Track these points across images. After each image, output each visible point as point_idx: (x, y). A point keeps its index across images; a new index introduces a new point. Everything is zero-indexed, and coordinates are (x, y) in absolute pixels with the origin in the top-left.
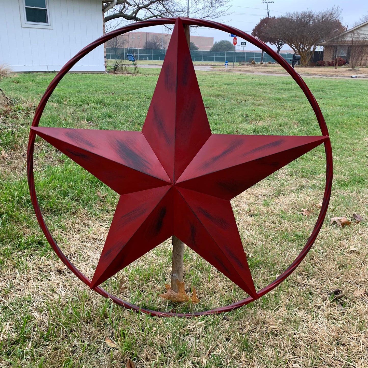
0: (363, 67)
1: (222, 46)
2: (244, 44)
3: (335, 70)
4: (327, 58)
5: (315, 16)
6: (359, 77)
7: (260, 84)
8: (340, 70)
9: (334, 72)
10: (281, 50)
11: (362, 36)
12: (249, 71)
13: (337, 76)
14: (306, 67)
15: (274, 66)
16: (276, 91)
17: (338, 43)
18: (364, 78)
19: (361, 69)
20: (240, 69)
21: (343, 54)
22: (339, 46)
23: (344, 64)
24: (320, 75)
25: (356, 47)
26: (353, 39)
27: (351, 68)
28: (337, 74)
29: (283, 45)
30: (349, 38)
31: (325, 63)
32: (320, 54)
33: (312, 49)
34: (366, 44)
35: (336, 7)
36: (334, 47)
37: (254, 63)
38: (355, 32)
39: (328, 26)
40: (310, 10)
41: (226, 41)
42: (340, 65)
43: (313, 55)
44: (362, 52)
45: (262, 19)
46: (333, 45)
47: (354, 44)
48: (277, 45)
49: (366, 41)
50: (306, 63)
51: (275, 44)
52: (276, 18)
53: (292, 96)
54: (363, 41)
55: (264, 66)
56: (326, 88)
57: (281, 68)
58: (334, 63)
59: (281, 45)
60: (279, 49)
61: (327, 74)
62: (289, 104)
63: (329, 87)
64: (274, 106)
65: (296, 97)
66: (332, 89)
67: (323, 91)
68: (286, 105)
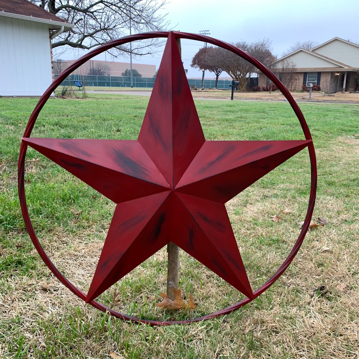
0: (293, 92)
3: (270, 94)
4: (262, 84)
5: (248, 46)
7: (207, 107)
8: (274, 94)
9: (268, 96)
10: (219, 77)
11: (291, 64)
13: (272, 100)
14: (243, 92)
15: (215, 92)
16: (223, 113)
24: (257, 99)
25: (286, 74)
26: (283, 67)
28: (272, 98)
29: (221, 72)
30: (279, 66)
31: (260, 89)
32: (255, 80)
33: (247, 76)
34: (295, 71)
35: (266, 38)
37: (196, 89)
38: (285, 61)
39: (260, 55)
40: (243, 41)
42: (274, 90)
43: (249, 81)
44: (291, 78)
45: (201, 48)
47: (284, 72)
48: (215, 72)
49: (294, 68)
50: (244, 88)
51: (213, 71)
53: (238, 117)
54: (292, 69)
55: (205, 92)
56: (267, 110)
57: (221, 93)
58: (269, 88)
59: (219, 72)
60: (217, 76)
61: (263, 98)
62: (237, 124)
63: (269, 109)
64: (224, 126)
65: (241, 118)
66: (272, 111)
67: (264, 112)
68: (235, 125)
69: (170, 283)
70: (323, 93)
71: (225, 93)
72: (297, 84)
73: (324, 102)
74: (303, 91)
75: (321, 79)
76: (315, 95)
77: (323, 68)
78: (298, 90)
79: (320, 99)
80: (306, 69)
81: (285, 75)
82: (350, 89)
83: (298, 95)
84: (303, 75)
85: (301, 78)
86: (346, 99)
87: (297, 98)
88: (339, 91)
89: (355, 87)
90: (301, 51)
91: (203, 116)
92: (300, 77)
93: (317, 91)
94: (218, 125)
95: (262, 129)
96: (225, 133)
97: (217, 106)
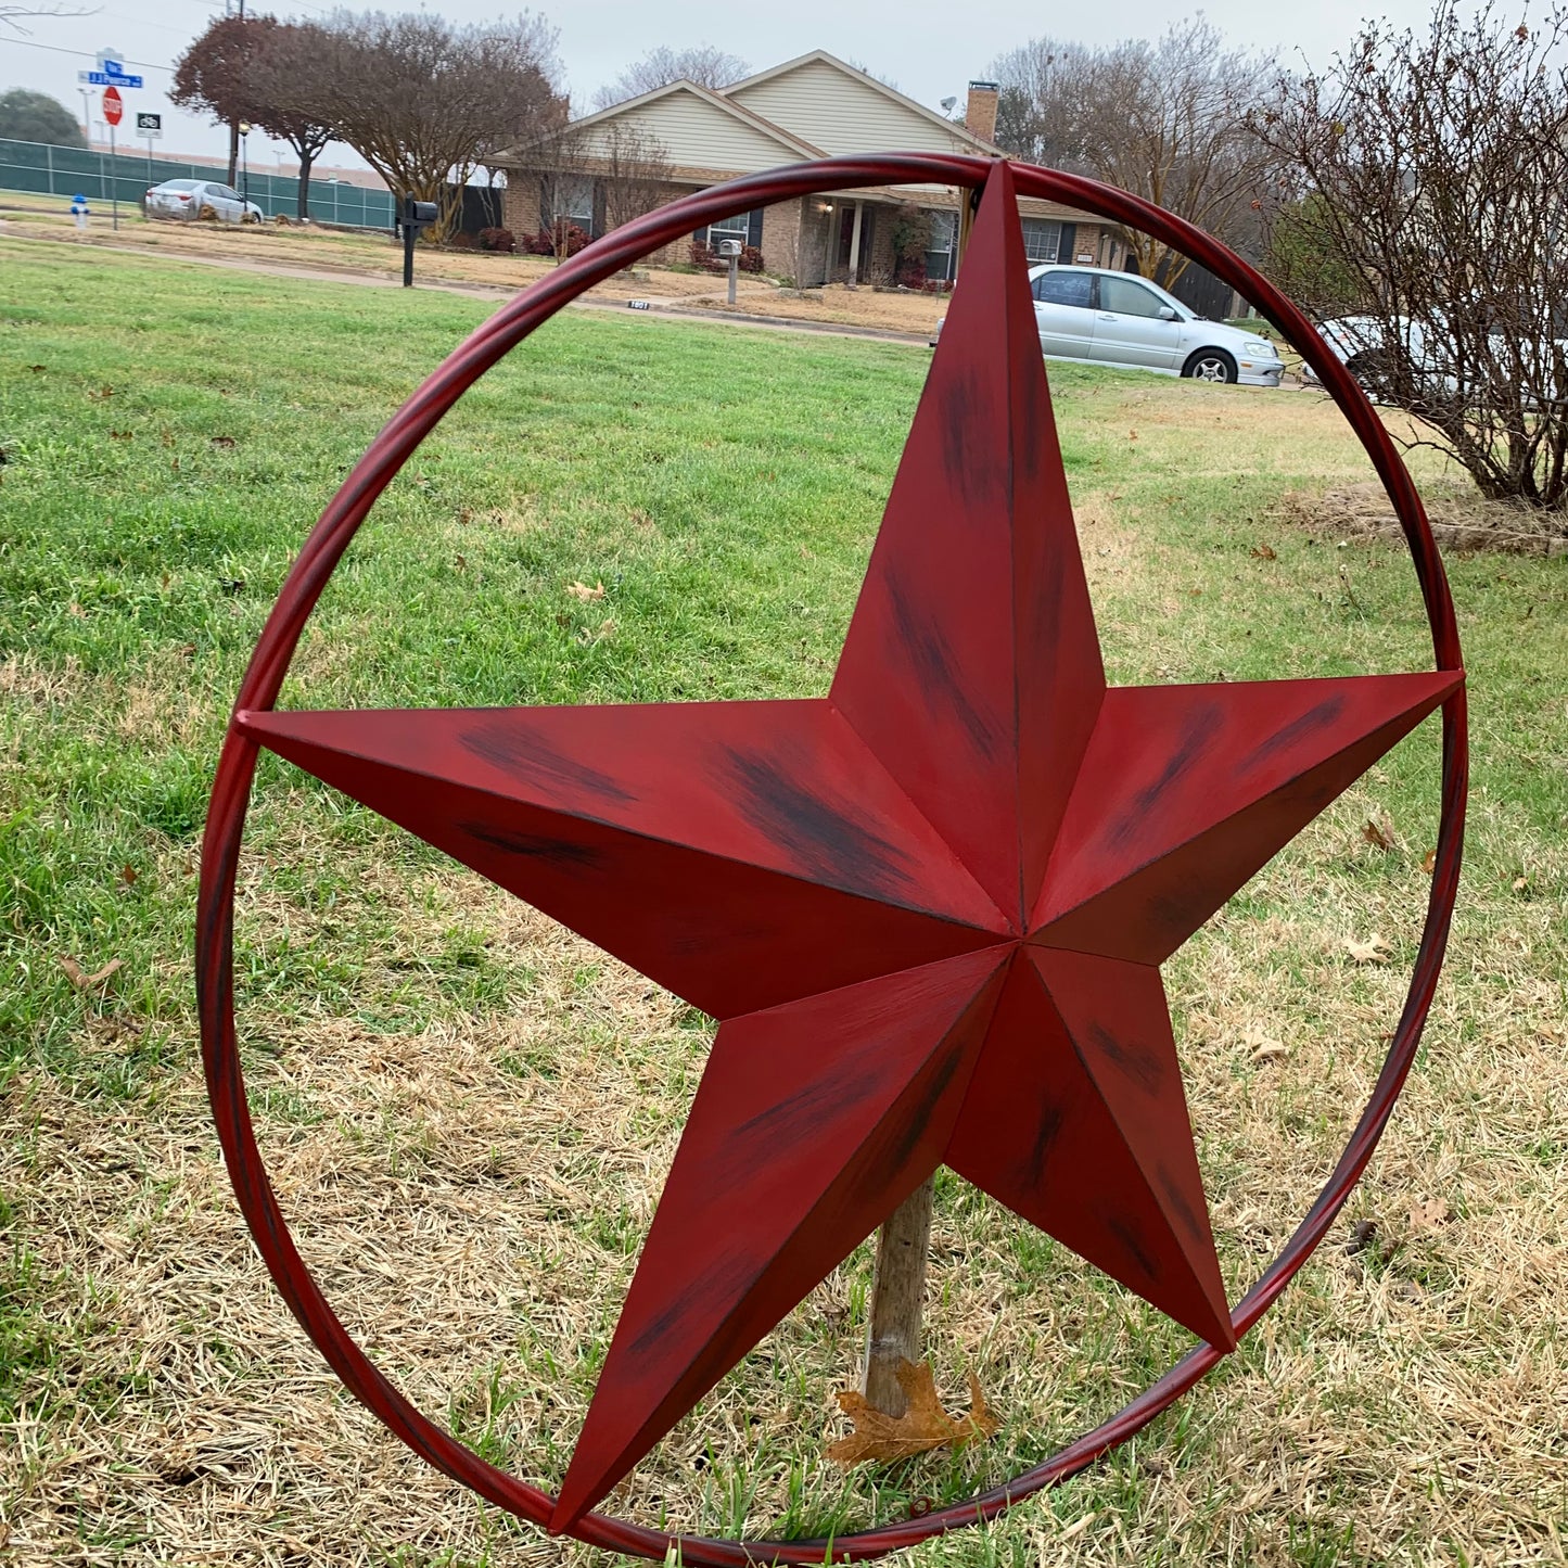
0: (656, 268)
1: (18, 115)
2: (151, 122)
4: (520, 220)
5: (453, 41)
6: (658, 308)
7: (347, 328)
10: (314, 164)
11: (647, 147)
12: (196, 251)
14: (437, 249)
17: (561, 164)
18: (674, 311)
19: (654, 275)
20: (151, 236)
21: (582, 210)
22: (564, 175)
25: (630, 187)
26: (615, 154)
29: (322, 145)
30: (598, 149)
31: (513, 241)
32: (487, 200)
33: (453, 177)
34: (664, 179)
35: (532, 16)
36: (546, 177)
37: (212, 217)
38: (620, 125)
39: (511, 90)
40: (431, 11)
41: (39, 98)
43: (462, 202)
45: (218, 16)
46: (543, 168)
47: (620, 175)
48: (295, 140)
49: (661, 166)
50: (439, 233)
51: (286, 135)
52: (281, 23)
53: (524, 392)
54: (654, 166)
56: (618, 356)
57: (337, 246)
58: (553, 242)
59: (315, 144)
60: (307, 159)
62: (545, 429)
63: (625, 354)
64: (490, 436)
65: (539, 394)
66: (642, 364)
67: (612, 369)
68: (537, 434)
69: (885, 1339)
70: (776, 282)
71: (359, 248)
73: (788, 324)
74: (696, 267)
75: (766, 222)
76: (750, 288)
78: (675, 262)
79: (774, 309)
80: (704, 171)
81: (625, 190)
82: (875, 275)
83: (678, 285)
86: (871, 318)
87: (681, 300)
88: (833, 281)
89: (892, 270)
90: (683, 91)
91: (370, 379)
93: (751, 271)
94: (459, 428)
95: (667, 460)
96: (526, 478)
97: (389, 321)
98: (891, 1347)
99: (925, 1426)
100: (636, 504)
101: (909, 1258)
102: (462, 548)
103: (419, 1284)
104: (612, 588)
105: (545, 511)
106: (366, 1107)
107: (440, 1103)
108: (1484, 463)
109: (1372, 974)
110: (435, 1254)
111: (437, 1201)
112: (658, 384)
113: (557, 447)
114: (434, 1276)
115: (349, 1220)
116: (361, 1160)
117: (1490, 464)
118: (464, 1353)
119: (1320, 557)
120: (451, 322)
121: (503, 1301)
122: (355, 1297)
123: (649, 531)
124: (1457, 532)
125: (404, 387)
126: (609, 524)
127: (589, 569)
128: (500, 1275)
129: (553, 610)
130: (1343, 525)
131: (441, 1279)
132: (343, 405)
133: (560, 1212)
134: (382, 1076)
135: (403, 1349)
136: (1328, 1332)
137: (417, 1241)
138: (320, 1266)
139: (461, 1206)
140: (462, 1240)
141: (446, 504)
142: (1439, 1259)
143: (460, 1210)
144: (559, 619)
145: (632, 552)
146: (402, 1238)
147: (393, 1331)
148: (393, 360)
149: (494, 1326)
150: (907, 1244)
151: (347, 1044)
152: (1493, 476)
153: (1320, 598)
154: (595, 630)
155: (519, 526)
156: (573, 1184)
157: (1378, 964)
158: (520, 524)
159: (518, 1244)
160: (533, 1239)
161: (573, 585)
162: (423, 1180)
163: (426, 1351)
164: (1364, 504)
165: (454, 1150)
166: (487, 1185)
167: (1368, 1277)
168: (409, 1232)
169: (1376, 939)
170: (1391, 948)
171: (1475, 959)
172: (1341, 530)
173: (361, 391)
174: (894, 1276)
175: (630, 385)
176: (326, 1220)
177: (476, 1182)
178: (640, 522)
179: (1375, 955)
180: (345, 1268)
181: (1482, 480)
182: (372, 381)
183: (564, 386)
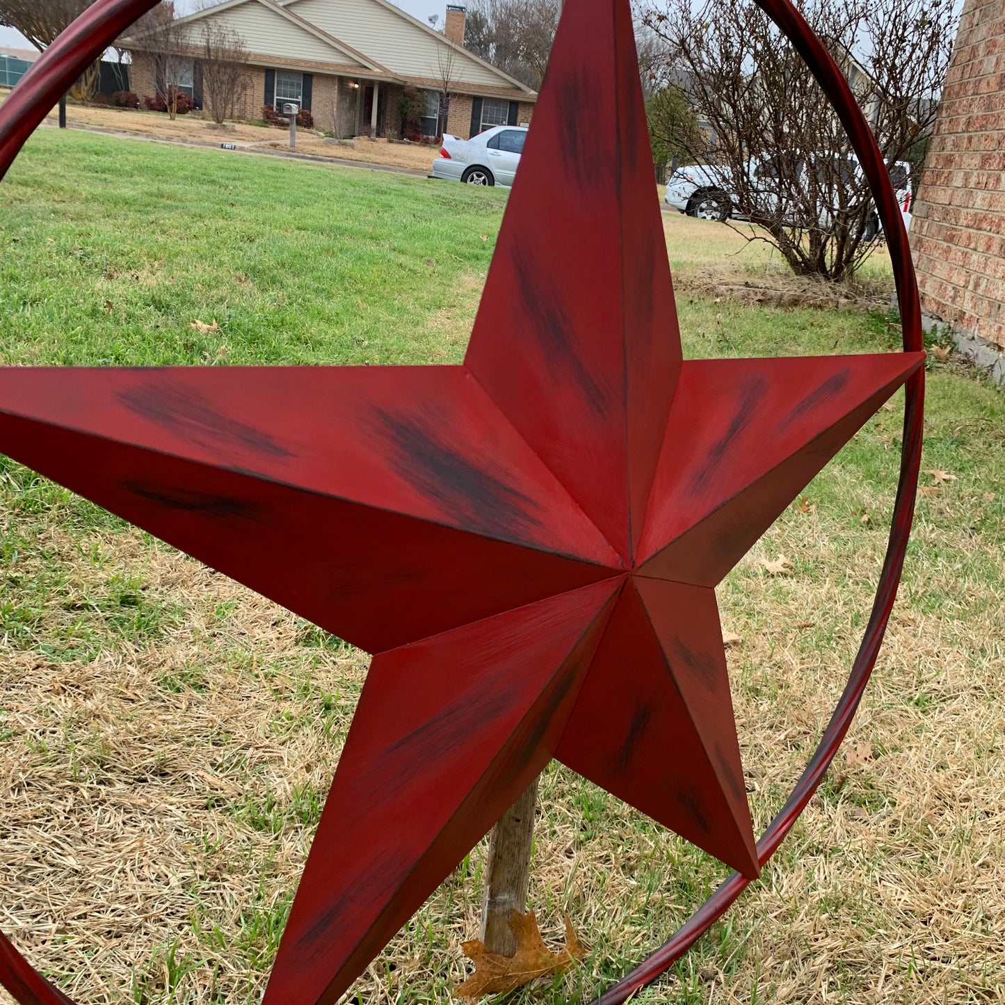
0: (239, 122)
3: (172, 122)
4: (142, 86)
6: (242, 149)
8: (186, 124)
9: (170, 127)
11: (230, 39)
13: (185, 141)
17: (170, 48)
18: (252, 151)
19: (238, 127)
21: (186, 81)
22: (172, 56)
23: (190, 109)
24: (137, 132)
25: (219, 66)
26: (208, 43)
27: (214, 123)
28: (182, 133)
30: (196, 39)
31: (138, 101)
32: (118, 73)
34: (243, 61)
36: (160, 56)
38: (211, 23)
42: (181, 111)
43: (100, 73)
44: (233, 81)
46: (157, 51)
47: (212, 58)
49: (240, 53)
50: (83, 94)
53: (150, 194)
54: (235, 52)
56: (217, 174)
58: (166, 103)
61: (156, 131)
62: (168, 219)
63: (222, 173)
64: (128, 222)
65: (162, 196)
66: (235, 179)
67: (213, 182)
68: (162, 222)
69: (503, 897)
70: (322, 134)
72: (249, 100)
73: (331, 161)
74: (267, 123)
75: (314, 94)
76: (304, 138)
77: (316, 63)
78: (253, 119)
79: (322, 151)
80: (270, 57)
81: (216, 68)
82: (388, 132)
83: (255, 134)
84: (263, 75)
85: (259, 83)
86: (387, 159)
87: (257, 144)
88: (360, 134)
89: (400, 128)
91: (36, 182)
92: (255, 80)
93: (305, 126)
94: (104, 217)
95: (257, 240)
96: (155, 249)
97: (49, 145)
98: (504, 903)
99: (532, 961)
100: (237, 269)
101: (519, 831)
102: (108, 295)
103: (100, 873)
104: (224, 325)
105: (170, 271)
106: (50, 723)
107: (112, 717)
108: (795, 251)
109: (783, 582)
110: (113, 845)
111: (113, 800)
112: (246, 192)
113: (177, 231)
114: (113, 864)
115: (37, 821)
116: (44, 769)
117: (799, 252)
118: (143, 931)
119: (698, 311)
120: (95, 148)
121: (174, 882)
122: (44, 889)
123: (248, 286)
124: (782, 295)
125: (62, 189)
126: (218, 282)
127: (205, 311)
128: (170, 859)
129: (181, 340)
130: (711, 291)
131: (120, 867)
132: (15, 199)
133: (217, 801)
134: (62, 697)
135: (88, 933)
136: (808, 850)
137: (98, 834)
138: (13, 864)
139: (134, 802)
140: (136, 830)
141: (96, 266)
142: (872, 787)
143: (133, 805)
144: (185, 346)
145: (237, 300)
146: (85, 833)
147: (79, 917)
148: (53, 171)
149: (167, 904)
150: (518, 821)
151: (31, 672)
152: (801, 260)
153: (704, 336)
154: (213, 354)
155: (152, 281)
156: (226, 777)
157: (785, 575)
158: (152, 280)
159: (184, 831)
160: (195, 825)
161: (194, 322)
162: (100, 782)
163: (109, 932)
164: (722, 277)
165: (126, 756)
166: (155, 783)
167: (828, 805)
168: (91, 827)
169: (782, 559)
170: (793, 564)
171: (847, 570)
172: (708, 294)
173: (29, 190)
174: (508, 847)
175: (227, 192)
176: (17, 823)
177: (145, 781)
178: (241, 281)
179: (783, 570)
180: (36, 864)
181: (793, 263)
182: (39, 184)
183: (180, 192)
